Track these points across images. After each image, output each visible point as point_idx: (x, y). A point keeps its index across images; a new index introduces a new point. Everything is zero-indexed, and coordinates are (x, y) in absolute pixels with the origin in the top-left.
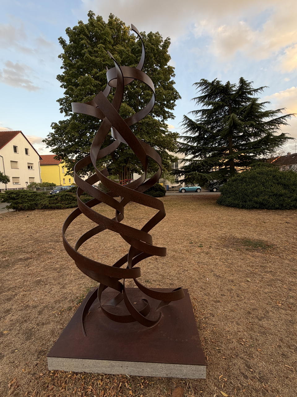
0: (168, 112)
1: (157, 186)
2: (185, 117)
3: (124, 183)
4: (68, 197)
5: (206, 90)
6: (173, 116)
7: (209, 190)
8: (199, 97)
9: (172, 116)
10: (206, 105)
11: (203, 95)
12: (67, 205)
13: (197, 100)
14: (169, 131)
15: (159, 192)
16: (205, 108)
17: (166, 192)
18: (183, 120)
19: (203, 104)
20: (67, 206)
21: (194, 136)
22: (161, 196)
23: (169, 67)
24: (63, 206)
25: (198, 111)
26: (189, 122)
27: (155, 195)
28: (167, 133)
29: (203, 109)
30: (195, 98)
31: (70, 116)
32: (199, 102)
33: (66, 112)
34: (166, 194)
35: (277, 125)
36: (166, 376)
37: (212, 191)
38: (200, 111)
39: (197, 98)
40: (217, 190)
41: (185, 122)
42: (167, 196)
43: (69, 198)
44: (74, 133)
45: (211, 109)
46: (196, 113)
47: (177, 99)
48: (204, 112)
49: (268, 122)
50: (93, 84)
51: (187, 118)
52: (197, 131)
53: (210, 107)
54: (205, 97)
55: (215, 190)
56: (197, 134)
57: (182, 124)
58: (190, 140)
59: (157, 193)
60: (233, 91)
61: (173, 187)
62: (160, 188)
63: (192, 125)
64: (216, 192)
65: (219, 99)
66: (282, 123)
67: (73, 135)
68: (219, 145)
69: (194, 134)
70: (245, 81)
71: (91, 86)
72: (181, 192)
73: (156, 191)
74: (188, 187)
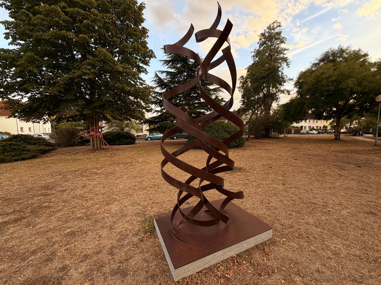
0: (142, 67)
1: (127, 134)
2: (156, 74)
3: (96, 130)
4: (16, 147)
5: (171, 56)
6: (147, 71)
7: (170, 138)
8: (164, 60)
9: (145, 72)
10: (170, 68)
11: (168, 59)
12: (14, 156)
13: (163, 62)
14: (147, 84)
15: (130, 140)
16: (169, 70)
17: (136, 140)
18: (154, 76)
19: (168, 67)
20: (16, 158)
21: (161, 92)
22: (132, 143)
23: (143, 28)
24: (9, 159)
25: (163, 71)
26: (158, 79)
27: (126, 142)
28: (145, 86)
29: (168, 70)
30: (161, 60)
31: (18, 47)
32: (164, 64)
33: (15, 39)
34: (136, 142)
35: (218, 92)
36: (255, 245)
37: (173, 139)
38: (165, 72)
39: (163, 61)
40: (177, 138)
41: (155, 78)
42: (136, 143)
43: (18, 148)
44: (32, 68)
45: (173, 72)
46: (162, 73)
47: (152, 57)
48: (168, 73)
49: (213, 89)
50: (62, 18)
51: (157, 75)
52: (164, 88)
53: (173, 70)
54: (169, 62)
55: (175, 138)
56: (164, 91)
57: (152, 80)
58: (157, 95)
59: (128, 140)
60: (190, 62)
61: (138, 136)
62: (130, 136)
63: (160, 83)
64: (176, 139)
65: (179, 65)
66: (221, 91)
67: (30, 70)
68: (180, 101)
69: (162, 90)
70: (199, 57)
71: (59, 20)
72: (147, 140)
73: (127, 138)
74: (154, 135)
